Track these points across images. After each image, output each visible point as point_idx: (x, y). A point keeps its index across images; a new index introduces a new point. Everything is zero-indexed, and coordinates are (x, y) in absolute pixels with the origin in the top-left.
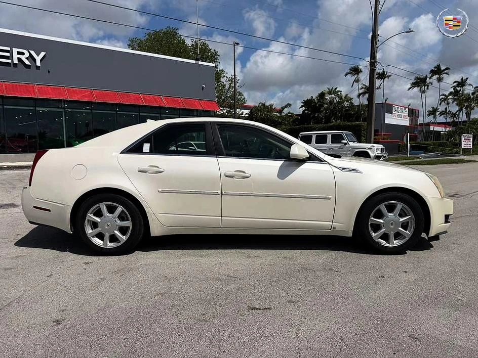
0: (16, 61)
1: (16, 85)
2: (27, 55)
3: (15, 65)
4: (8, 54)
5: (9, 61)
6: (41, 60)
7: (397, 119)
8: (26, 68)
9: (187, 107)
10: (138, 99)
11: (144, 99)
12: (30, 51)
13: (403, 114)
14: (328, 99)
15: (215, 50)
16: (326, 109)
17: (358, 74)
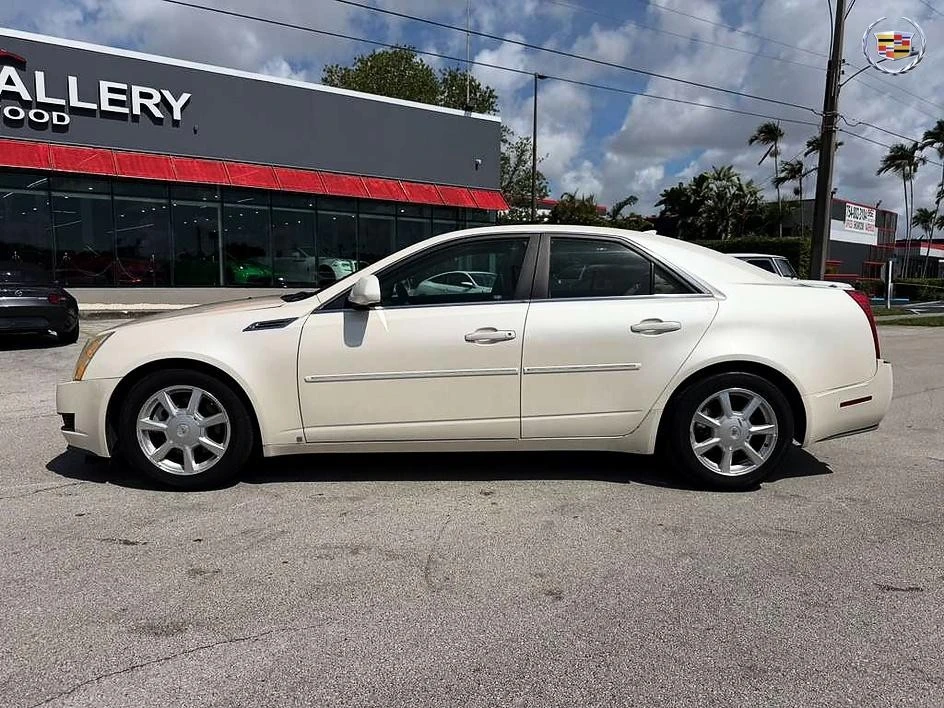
0: (137, 111)
1: (137, 157)
2: (157, 98)
3: (135, 118)
4: (123, 98)
5: (126, 110)
6: (182, 109)
7: (854, 231)
8: (155, 124)
9: (447, 204)
10: (357, 186)
11: (368, 184)
12: (164, 92)
13: (865, 222)
14: (715, 189)
15: (488, 88)
16: (711, 209)
17: (776, 140)
